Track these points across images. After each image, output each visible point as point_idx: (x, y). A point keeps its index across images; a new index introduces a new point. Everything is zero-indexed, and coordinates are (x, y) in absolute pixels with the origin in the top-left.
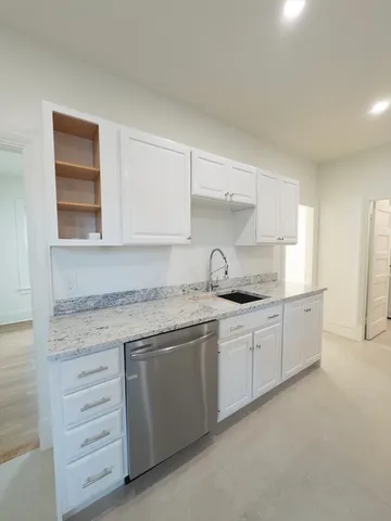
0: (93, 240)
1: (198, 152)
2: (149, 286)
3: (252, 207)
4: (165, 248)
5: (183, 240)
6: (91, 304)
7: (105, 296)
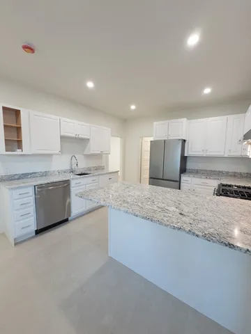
0: (19, 152)
1: (63, 119)
2: (43, 171)
3: (89, 139)
4: (50, 155)
5: (57, 152)
6: (16, 177)
7: (23, 174)
